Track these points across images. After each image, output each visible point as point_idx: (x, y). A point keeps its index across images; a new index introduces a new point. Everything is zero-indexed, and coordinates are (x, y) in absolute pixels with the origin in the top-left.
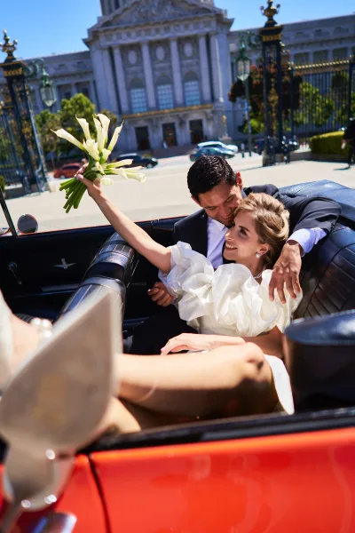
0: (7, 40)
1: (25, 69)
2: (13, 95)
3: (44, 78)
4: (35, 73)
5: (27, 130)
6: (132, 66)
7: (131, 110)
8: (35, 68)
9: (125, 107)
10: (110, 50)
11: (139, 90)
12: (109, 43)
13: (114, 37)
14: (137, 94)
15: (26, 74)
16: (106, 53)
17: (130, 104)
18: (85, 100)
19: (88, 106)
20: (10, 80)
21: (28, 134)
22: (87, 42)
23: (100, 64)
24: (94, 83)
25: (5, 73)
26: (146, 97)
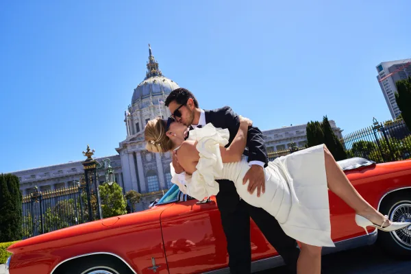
0: (88, 150)
1: (97, 165)
2: (87, 180)
3: (108, 169)
4: (103, 167)
5: (93, 201)
6: (148, 162)
7: (147, 190)
8: (104, 164)
9: (143, 188)
10: (134, 154)
11: (153, 177)
12: (133, 150)
13: (137, 146)
14: (152, 179)
15: (97, 168)
16: (131, 156)
17: (147, 186)
18: (115, 185)
19: (117, 188)
20: (86, 171)
21: (94, 203)
22: (118, 150)
23: (127, 162)
24: (122, 174)
25: (84, 168)
26: (158, 181)
